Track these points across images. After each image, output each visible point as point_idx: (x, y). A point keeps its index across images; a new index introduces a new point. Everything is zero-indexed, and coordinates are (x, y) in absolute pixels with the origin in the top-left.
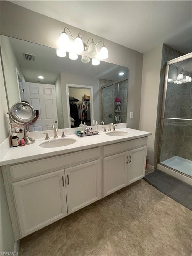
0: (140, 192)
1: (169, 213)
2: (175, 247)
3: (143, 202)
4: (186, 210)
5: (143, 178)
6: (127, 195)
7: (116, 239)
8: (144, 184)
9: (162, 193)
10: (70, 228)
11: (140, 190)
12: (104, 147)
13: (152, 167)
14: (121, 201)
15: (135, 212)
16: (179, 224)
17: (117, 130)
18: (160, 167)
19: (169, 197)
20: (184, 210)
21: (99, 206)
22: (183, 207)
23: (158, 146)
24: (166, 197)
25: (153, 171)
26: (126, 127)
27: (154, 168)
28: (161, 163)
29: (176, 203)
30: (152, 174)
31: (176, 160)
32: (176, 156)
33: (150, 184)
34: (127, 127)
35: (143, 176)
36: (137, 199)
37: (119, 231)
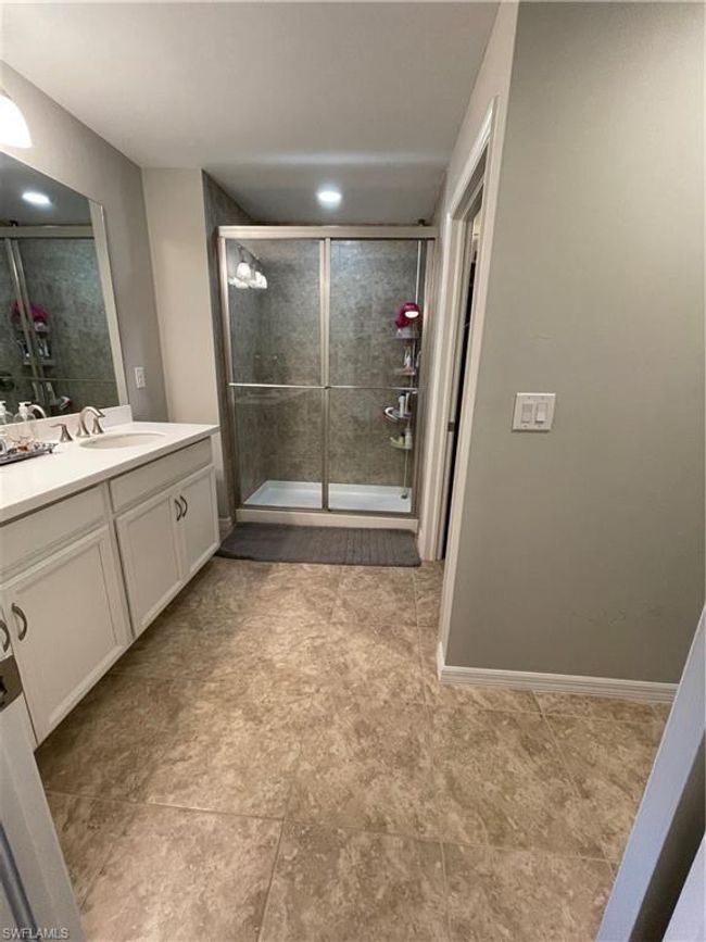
0: (220, 584)
1: (289, 585)
2: (312, 622)
3: (238, 597)
4: (312, 568)
5: (218, 554)
6: (194, 605)
7: (213, 685)
8: (222, 564)
9: (266, 564)
10: (63, 773)
11: (219, 580)
12: (112, 482)
13: (227, 523)
14: (185, 624)
15: (229, 621)
16: (307, 591)
17: (108, 431)
18: (245, 515)
19: (281, 564)
20: (309, 570)
21: (128, 669)
22: (305, 566)
23: (230, 461)
24: (274, 565)
25: (229, 532)
26: (131, 418)
27: (230, 524)
28: (246, 503)
29: (295, 566)
30: (230, 537)
31: (270, 489)
32: (268, 482)
33: (236, 558)
34: (135, 419)
35: (215, 546)
36: (221, 600)
37: (211, 672)
